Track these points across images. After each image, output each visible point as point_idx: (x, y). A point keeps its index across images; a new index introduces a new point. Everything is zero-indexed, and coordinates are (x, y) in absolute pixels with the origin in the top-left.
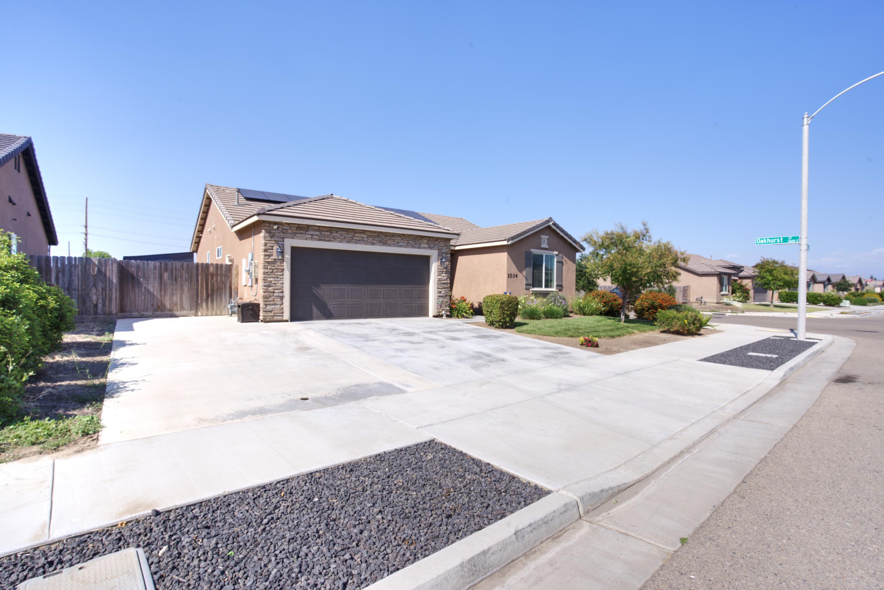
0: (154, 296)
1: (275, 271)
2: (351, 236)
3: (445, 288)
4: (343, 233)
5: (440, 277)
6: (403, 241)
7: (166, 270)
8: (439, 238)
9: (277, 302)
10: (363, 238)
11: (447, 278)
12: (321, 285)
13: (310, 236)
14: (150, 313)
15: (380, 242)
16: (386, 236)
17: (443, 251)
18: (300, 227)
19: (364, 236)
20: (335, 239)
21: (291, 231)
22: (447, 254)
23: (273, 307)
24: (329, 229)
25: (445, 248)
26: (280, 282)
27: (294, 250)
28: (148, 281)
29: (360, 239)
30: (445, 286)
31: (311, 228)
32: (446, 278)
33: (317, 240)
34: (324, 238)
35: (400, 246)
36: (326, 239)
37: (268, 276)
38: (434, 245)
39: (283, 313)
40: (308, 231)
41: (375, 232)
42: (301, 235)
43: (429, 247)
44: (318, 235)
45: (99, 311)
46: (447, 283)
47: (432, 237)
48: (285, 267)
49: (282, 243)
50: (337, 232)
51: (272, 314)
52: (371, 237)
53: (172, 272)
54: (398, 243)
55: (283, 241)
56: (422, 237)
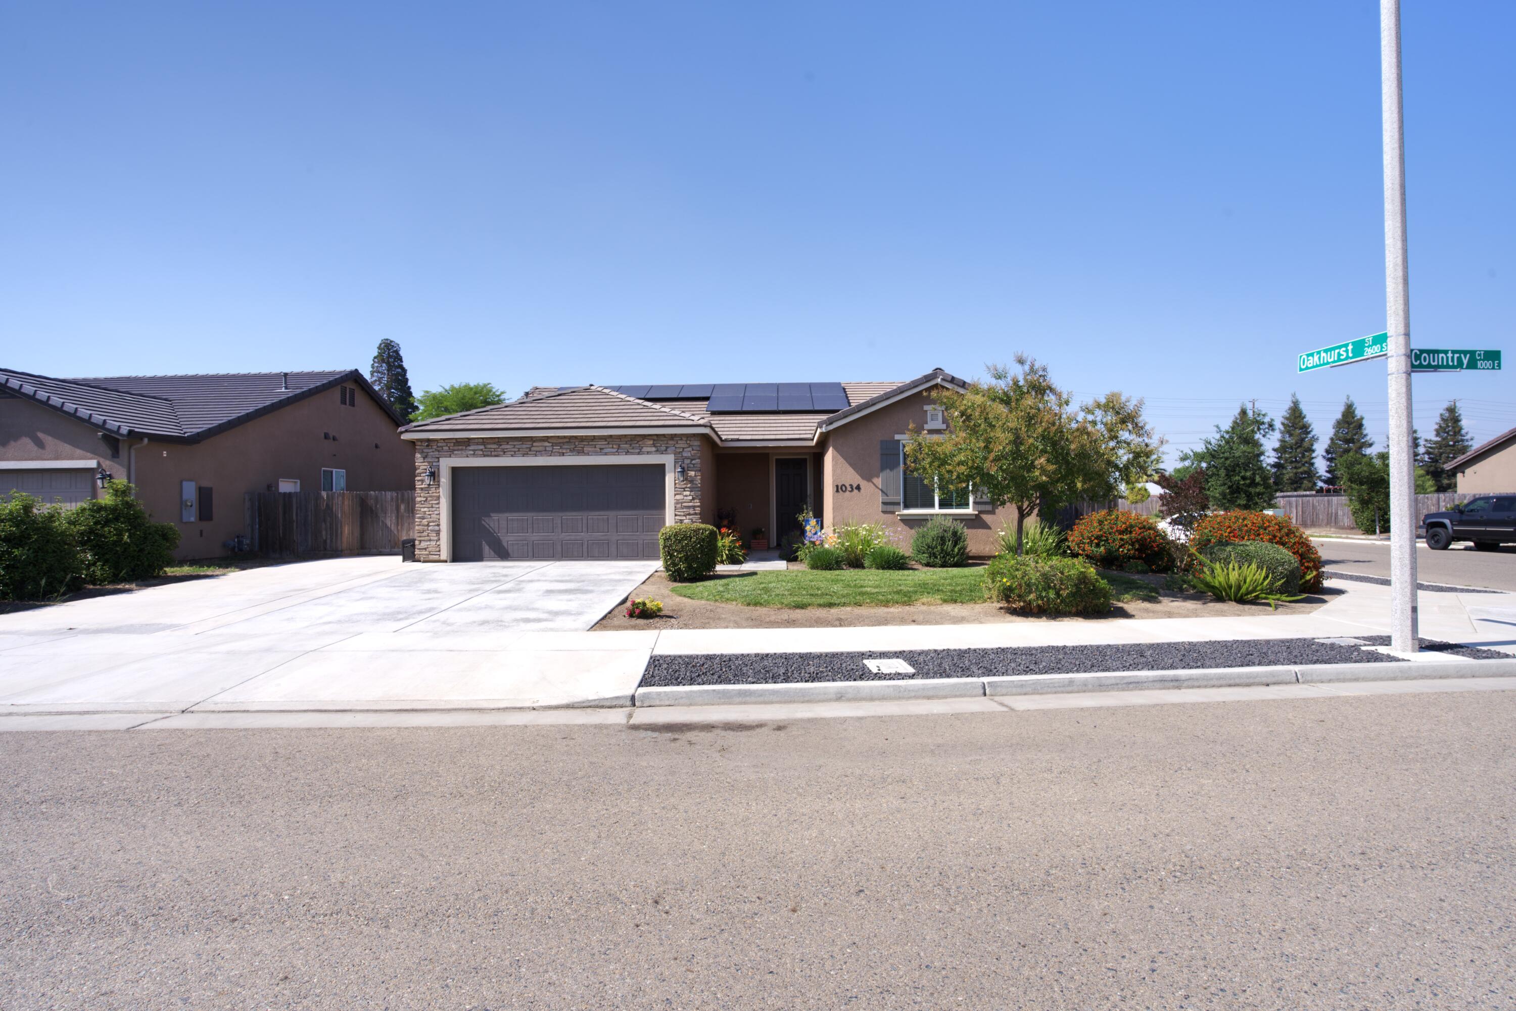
0: (391, 530)
1: (429, 499)
2: (528, 446)
3: (689, 514)
4: (515, 443)
5: (678, 497)
6: (611, 446)
7: (403, 501)
8: (675, 435)
9: (432, 538)
10: (546, 447)
11: (693, 499)
12: (492, 515)
13: (472, 453)
14: (388, 550)
15: (572, 450)
16: (582, 441)
17: (685, 454)
18: (459, 442)
19: (546, 444)
20: (504, 452)
21: (447, 448)
22: (692, 460)
23: (428, 543)
24: (497, 440)
25: (690, 449)
26: (436, 512)
27: (455, 471)
28: (386, 513)
29: (540, 449)
30: (692, 511)
31: (473, 441)
32: (690, 498)
33: (480, 456)
34: (489, 453)
35: (606, 454)
36: (493, 453)
37: (421, 506)
38: (667, 448)
39: (439, 551)
40: (469, 446)
41: (565, 437)
42: (459, 452)
43: (657, 451)
44: (482, 450)
45: (328, 547)
46: (694, 507)
47: (664, 435)
48: (441, 494)
49: (437, 464)
50: (508, 443)
51: (427, 552)
52: (557, 444)
53: (409, 503)
54: (601, 449)
55: (439, 461)
56: (644, 437)
